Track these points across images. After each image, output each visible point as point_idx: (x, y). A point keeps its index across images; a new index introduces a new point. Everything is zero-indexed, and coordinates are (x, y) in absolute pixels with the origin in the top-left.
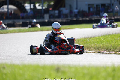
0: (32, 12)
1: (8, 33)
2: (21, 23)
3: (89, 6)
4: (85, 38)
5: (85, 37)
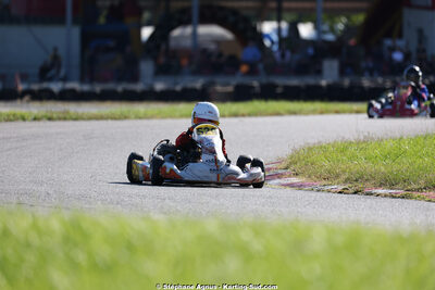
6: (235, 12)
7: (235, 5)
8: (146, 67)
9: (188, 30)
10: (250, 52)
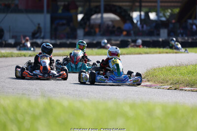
8: (80, 32)
9: (99, 16)
10: (127, 26)
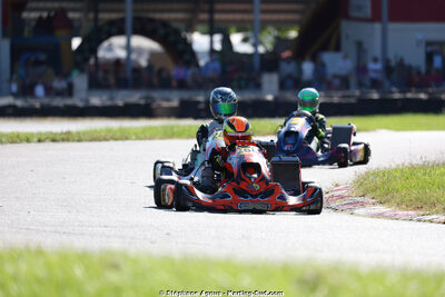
0: (217, 65)
1: (127, 139)
2: (175, 103)
3: (429, 49)
4: (413, 169)
5: (414, 162)
6: (165, 24)
7: (165, 16)
8: (80, 82)
